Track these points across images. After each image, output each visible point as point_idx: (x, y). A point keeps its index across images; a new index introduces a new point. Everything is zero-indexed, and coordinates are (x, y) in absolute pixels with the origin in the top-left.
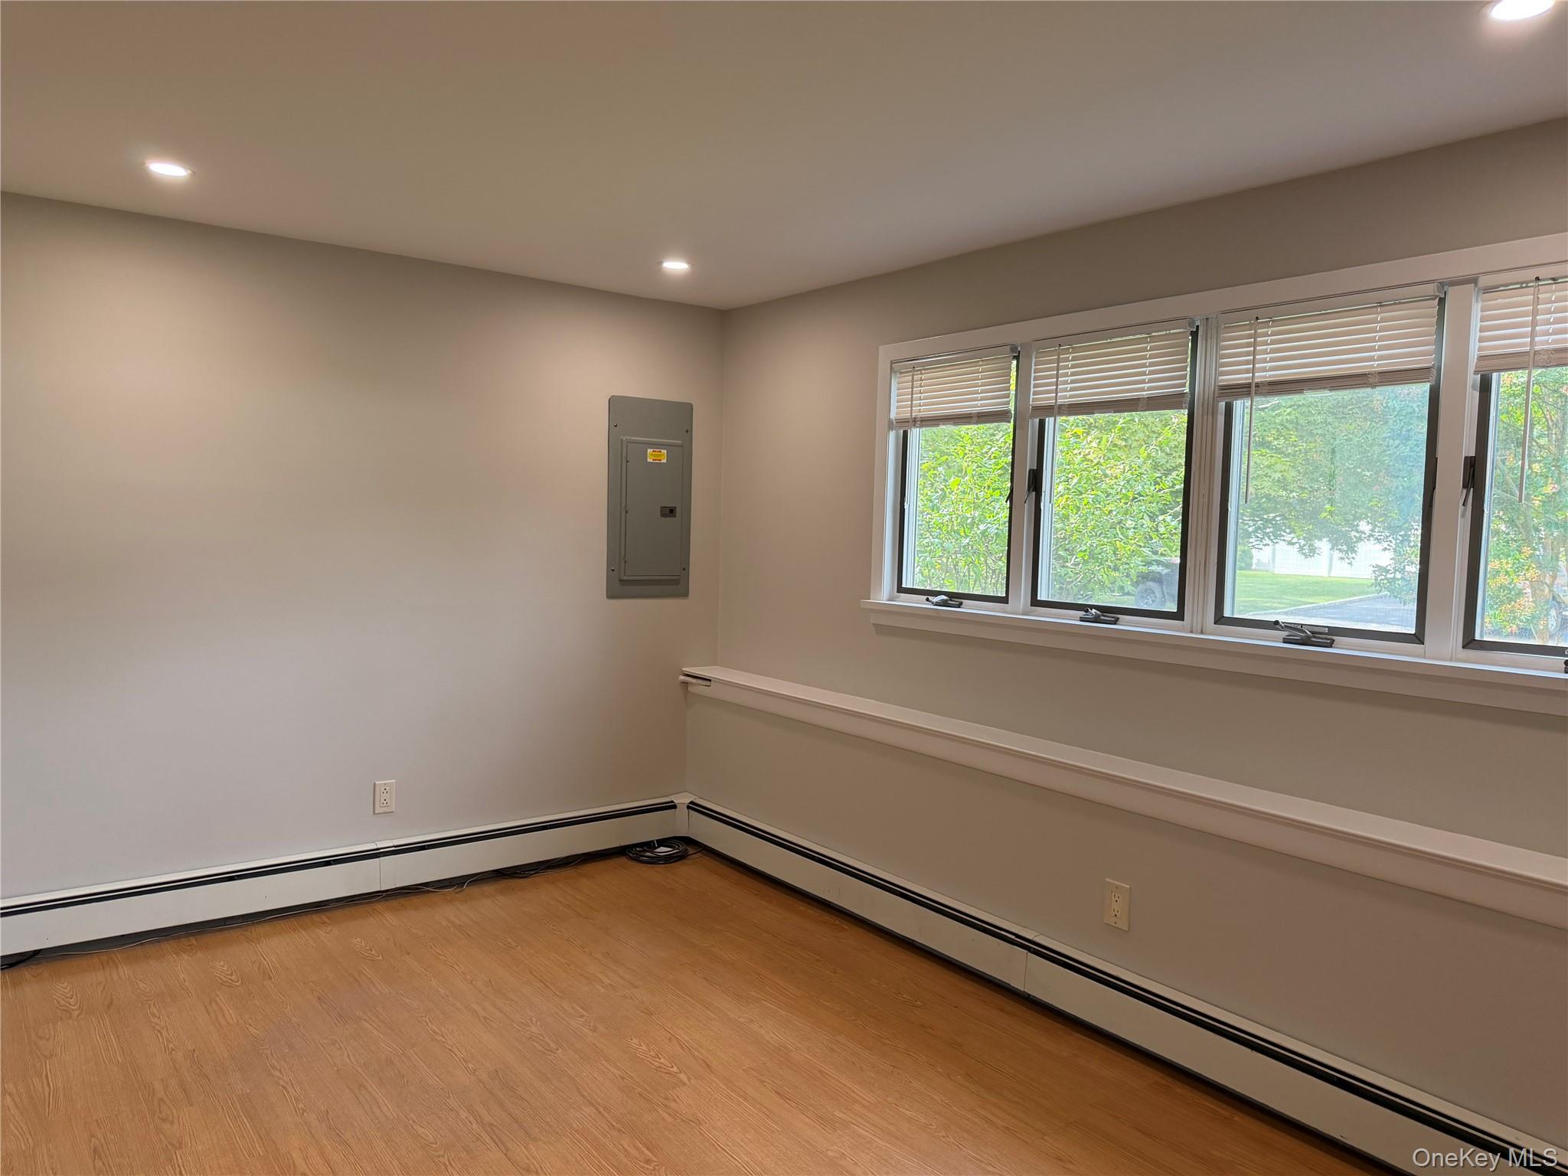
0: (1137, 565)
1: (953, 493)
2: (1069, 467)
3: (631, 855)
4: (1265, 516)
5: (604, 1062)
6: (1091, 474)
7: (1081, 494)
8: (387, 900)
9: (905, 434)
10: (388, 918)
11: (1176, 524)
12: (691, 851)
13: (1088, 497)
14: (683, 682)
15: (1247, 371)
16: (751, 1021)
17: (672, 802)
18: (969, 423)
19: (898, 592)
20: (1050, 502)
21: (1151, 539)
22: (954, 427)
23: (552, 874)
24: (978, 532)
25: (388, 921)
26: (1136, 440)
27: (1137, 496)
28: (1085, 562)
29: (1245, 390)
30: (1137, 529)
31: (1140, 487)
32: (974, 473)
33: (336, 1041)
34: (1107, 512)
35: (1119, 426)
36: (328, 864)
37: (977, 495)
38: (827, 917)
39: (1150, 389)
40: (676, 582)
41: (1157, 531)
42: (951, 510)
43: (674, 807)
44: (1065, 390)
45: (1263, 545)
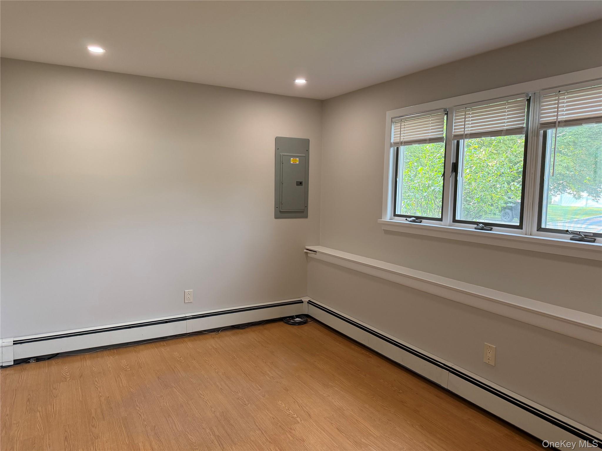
0: (501, 204)
1: (420, 174)
2: (471, 162)
3: (285, 321)
4: (558, 182)
5: (267, 411)
6: (482, 165)
7: (477, 173)
8: (189, 337)
9: (398, 149)
10: (189, 344)
11: (519, 186)
12: (309, 320)
13: (480, 175)
14: (306, 252)
15: (554, 116)
16: (329, 396)
17: (302, 300)
18: (425, 143)
19: (394, 216)
20: (462, 177)
21: (508, 192)
22: (419, 145)
23: (254, 328)
24: (431, 190)
25: (189, 345)
26: (502, 151)
27: (501, 174)
28: (478, 202)
29: (553, 125)
30: (501, 188)
31: (503, 170)
32: (430, 165)
33: (162, 396)
34: (488, 181)
35: (493, 144)
36: (166, 322)
37: (430, 174)
38: (364, 351)
39: (507, 126)
40: (302, 212)
41: (510, 189)
42: (419, 181)
43: (302, 302)
44: (469, 127)
45: (557, 194)
